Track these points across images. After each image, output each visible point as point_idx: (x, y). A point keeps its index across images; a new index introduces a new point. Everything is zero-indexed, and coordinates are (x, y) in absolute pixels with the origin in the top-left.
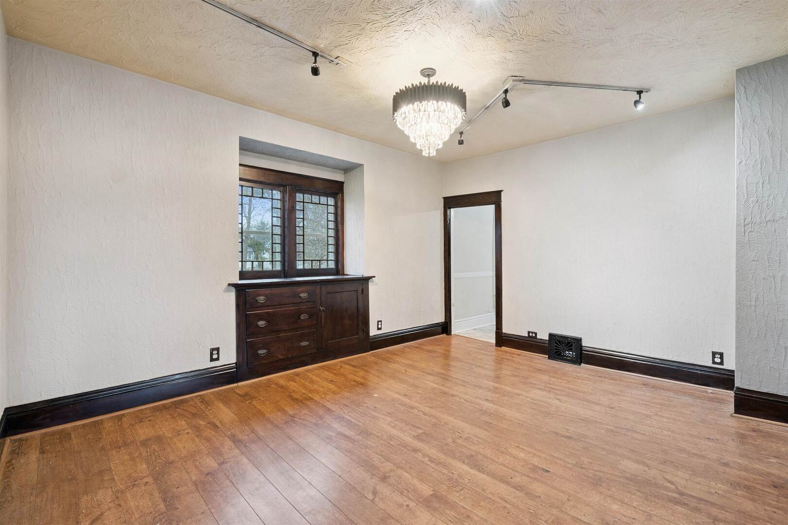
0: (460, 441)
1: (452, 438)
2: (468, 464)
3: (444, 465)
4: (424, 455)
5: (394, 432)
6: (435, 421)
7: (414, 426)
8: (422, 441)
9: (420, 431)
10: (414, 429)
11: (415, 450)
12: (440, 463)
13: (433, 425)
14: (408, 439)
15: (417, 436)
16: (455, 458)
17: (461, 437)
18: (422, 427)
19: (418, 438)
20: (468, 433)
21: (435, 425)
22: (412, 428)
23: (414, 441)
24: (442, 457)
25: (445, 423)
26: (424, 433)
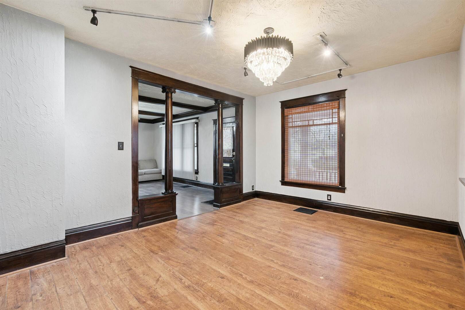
0: (251, 245)
1: (254, 246)
2: (248, 237)
3: (258, 236)
4: (267, 239)
5: (286, 248)
6: (264, 256)
7: (276, 252)
8: (270, 245)
9: (272, 249)
10: (276, 250)
11: (271, 241)
12: (259, 237)
13: (265, 253)
14: (277, 245)
15: (272, 247)
16: (254, 239)
17: (250, 247)
18: (271, 252)
19: (272, 246)
20: (245, 249)
21: (264, 253)
22: (277, 251)
23: (273, 244)
24: (259, 239)
25: (258, 255)
26: (269, 248)
